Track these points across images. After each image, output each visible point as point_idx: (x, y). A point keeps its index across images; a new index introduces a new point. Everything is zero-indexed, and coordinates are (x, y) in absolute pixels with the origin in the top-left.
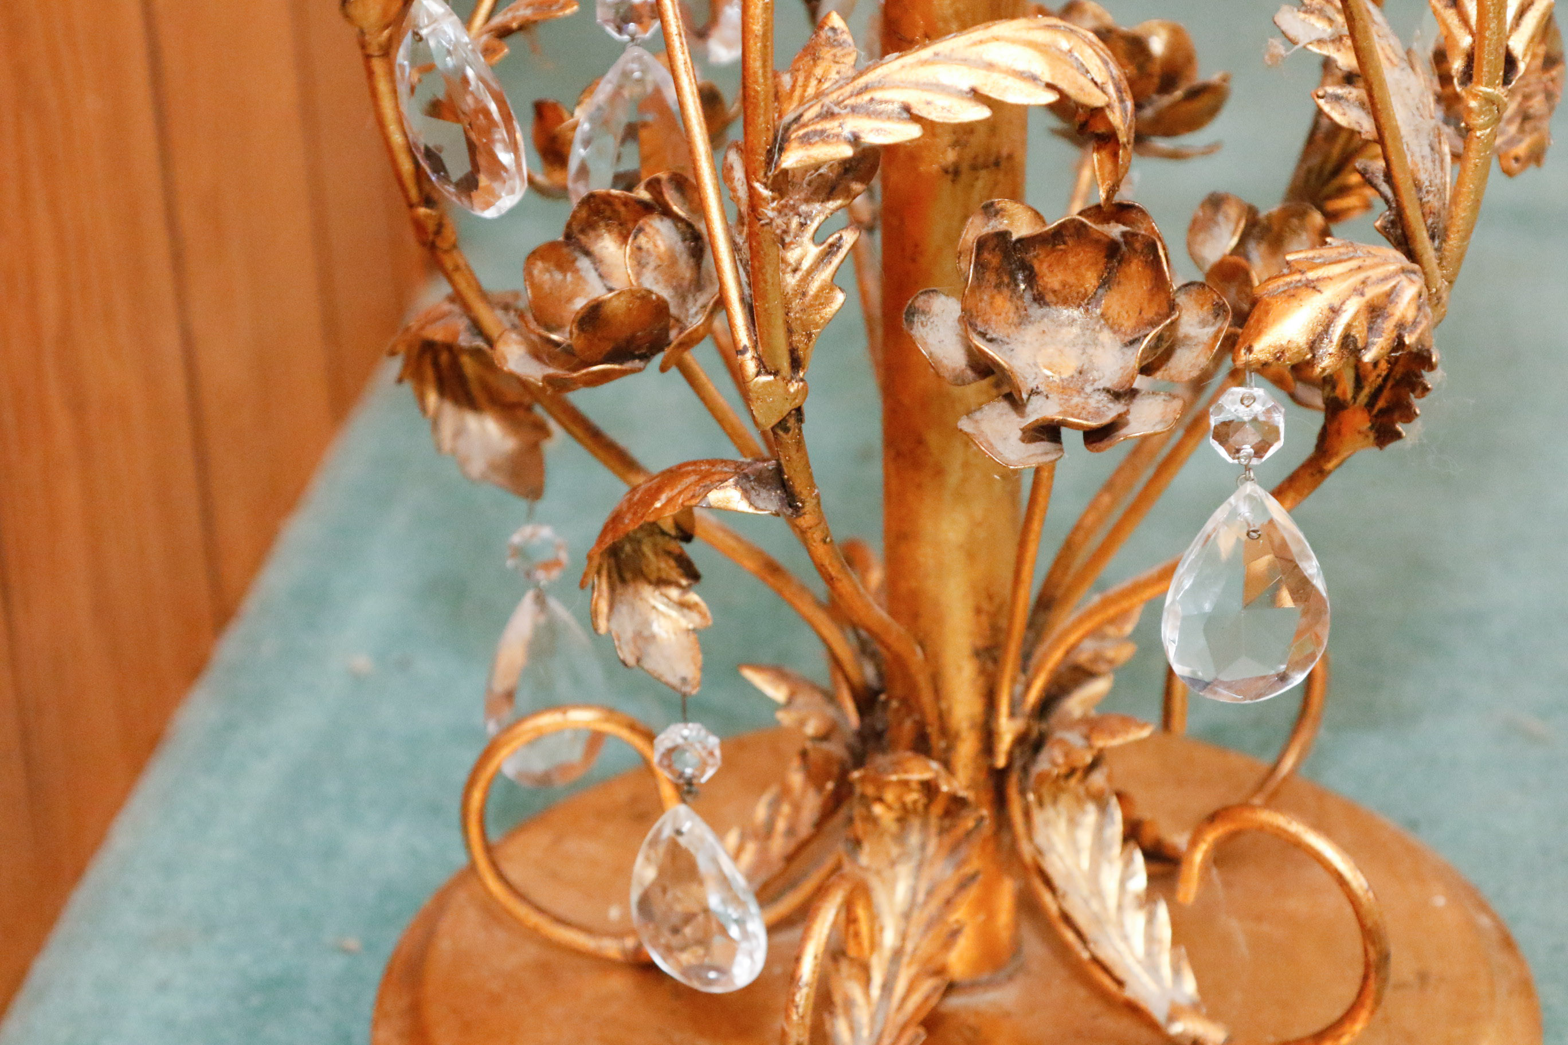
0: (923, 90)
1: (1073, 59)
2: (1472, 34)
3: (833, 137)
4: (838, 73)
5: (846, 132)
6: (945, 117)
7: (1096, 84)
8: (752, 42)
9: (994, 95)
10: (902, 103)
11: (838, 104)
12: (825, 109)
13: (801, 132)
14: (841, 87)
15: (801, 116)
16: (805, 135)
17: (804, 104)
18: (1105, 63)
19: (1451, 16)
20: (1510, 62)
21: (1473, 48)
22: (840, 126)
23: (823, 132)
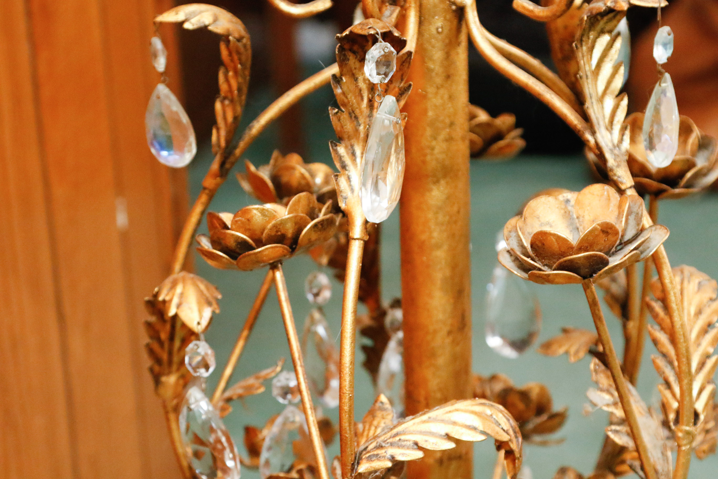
0: (423, 435)
1: (493, 419)
2: (679, 402)
3: (382, 458)
4: (385, 423)
5: (388, 456)
6: (434, 448)
7: (504, 430)
8: (344, 414)
9: (457, 437)
10: (414, 441)
11: (384, 441)
12: (378, 444)
13: (367, 455)
14: (385, 434)
15: (367, 447)
16: (369, 456)
17: (368, 442)
18: (508, 420)
19: (668, 394)
20: (696, 415)
21: (679, 407)
22: (385, 452)
23: (377, 455)
